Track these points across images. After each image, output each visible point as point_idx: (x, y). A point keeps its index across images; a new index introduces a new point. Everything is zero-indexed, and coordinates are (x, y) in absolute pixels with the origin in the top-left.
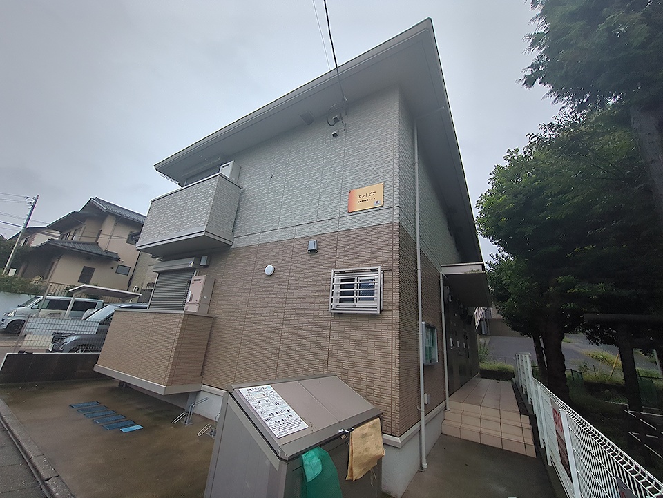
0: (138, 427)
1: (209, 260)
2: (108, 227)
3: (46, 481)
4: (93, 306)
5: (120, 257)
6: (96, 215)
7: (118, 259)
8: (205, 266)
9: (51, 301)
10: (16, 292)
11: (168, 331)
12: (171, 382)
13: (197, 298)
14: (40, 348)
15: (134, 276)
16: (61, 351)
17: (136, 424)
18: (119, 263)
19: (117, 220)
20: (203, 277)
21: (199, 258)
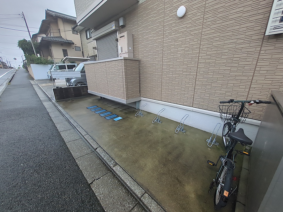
0: (120, 118)
1: (125, 21)
2: (61, 26)
3: (96, 149)
4: (74, 66)
5: (74, 42)
6: (52, 20)
7: (73, 44)
8: (123, 27)
9: (59, 66)
10: (45, 64)
11: (117, 71)
12: (128, 98)
13: (125, 49)
14: (63, 85)
15: (83, 51)
16: (72, 86)
17: (118, 116)
18: (74, 45)
19: (63, 21)
20: (125, 34)
21: (117, 21)
